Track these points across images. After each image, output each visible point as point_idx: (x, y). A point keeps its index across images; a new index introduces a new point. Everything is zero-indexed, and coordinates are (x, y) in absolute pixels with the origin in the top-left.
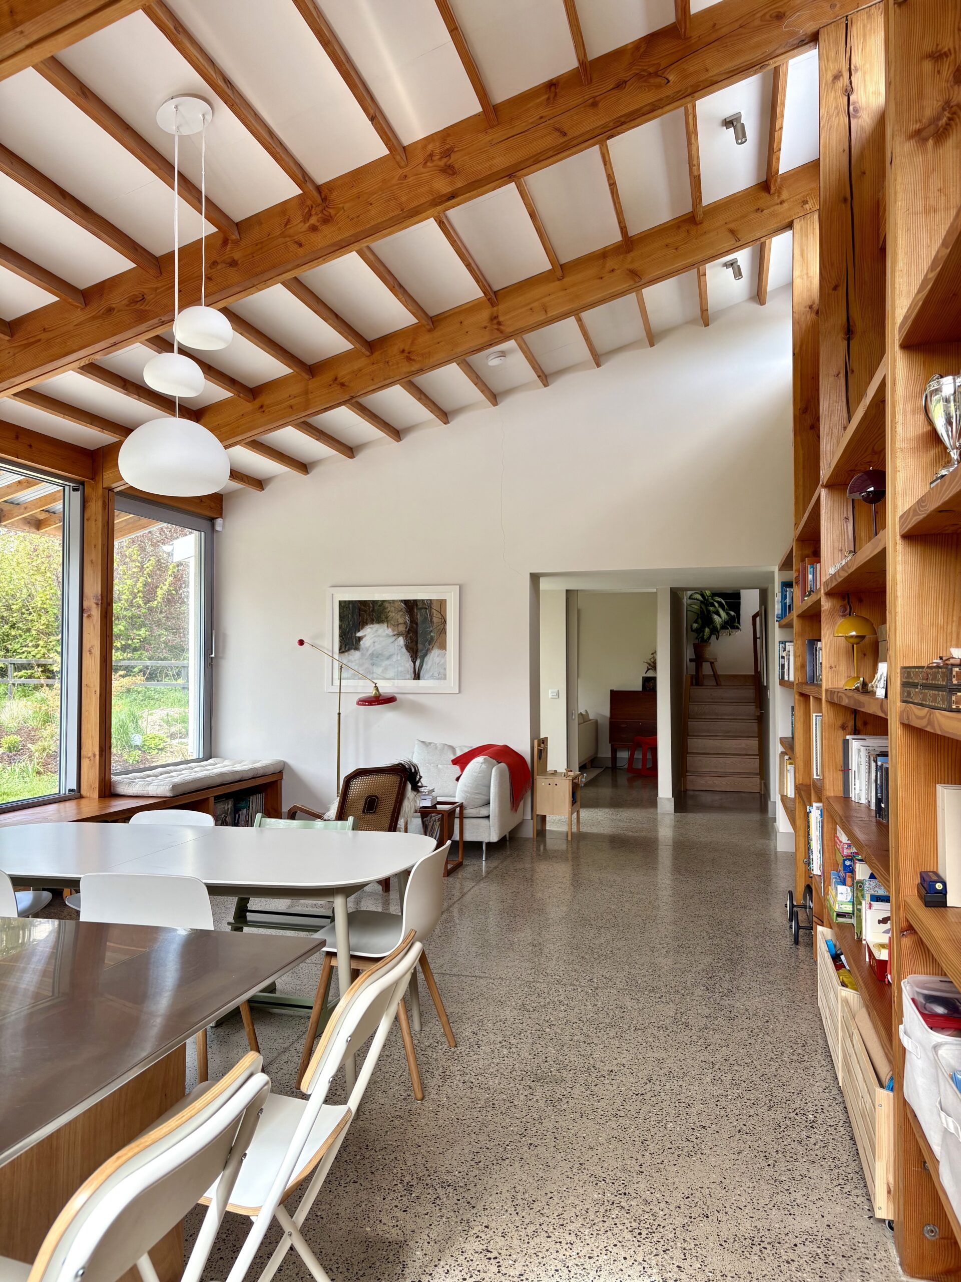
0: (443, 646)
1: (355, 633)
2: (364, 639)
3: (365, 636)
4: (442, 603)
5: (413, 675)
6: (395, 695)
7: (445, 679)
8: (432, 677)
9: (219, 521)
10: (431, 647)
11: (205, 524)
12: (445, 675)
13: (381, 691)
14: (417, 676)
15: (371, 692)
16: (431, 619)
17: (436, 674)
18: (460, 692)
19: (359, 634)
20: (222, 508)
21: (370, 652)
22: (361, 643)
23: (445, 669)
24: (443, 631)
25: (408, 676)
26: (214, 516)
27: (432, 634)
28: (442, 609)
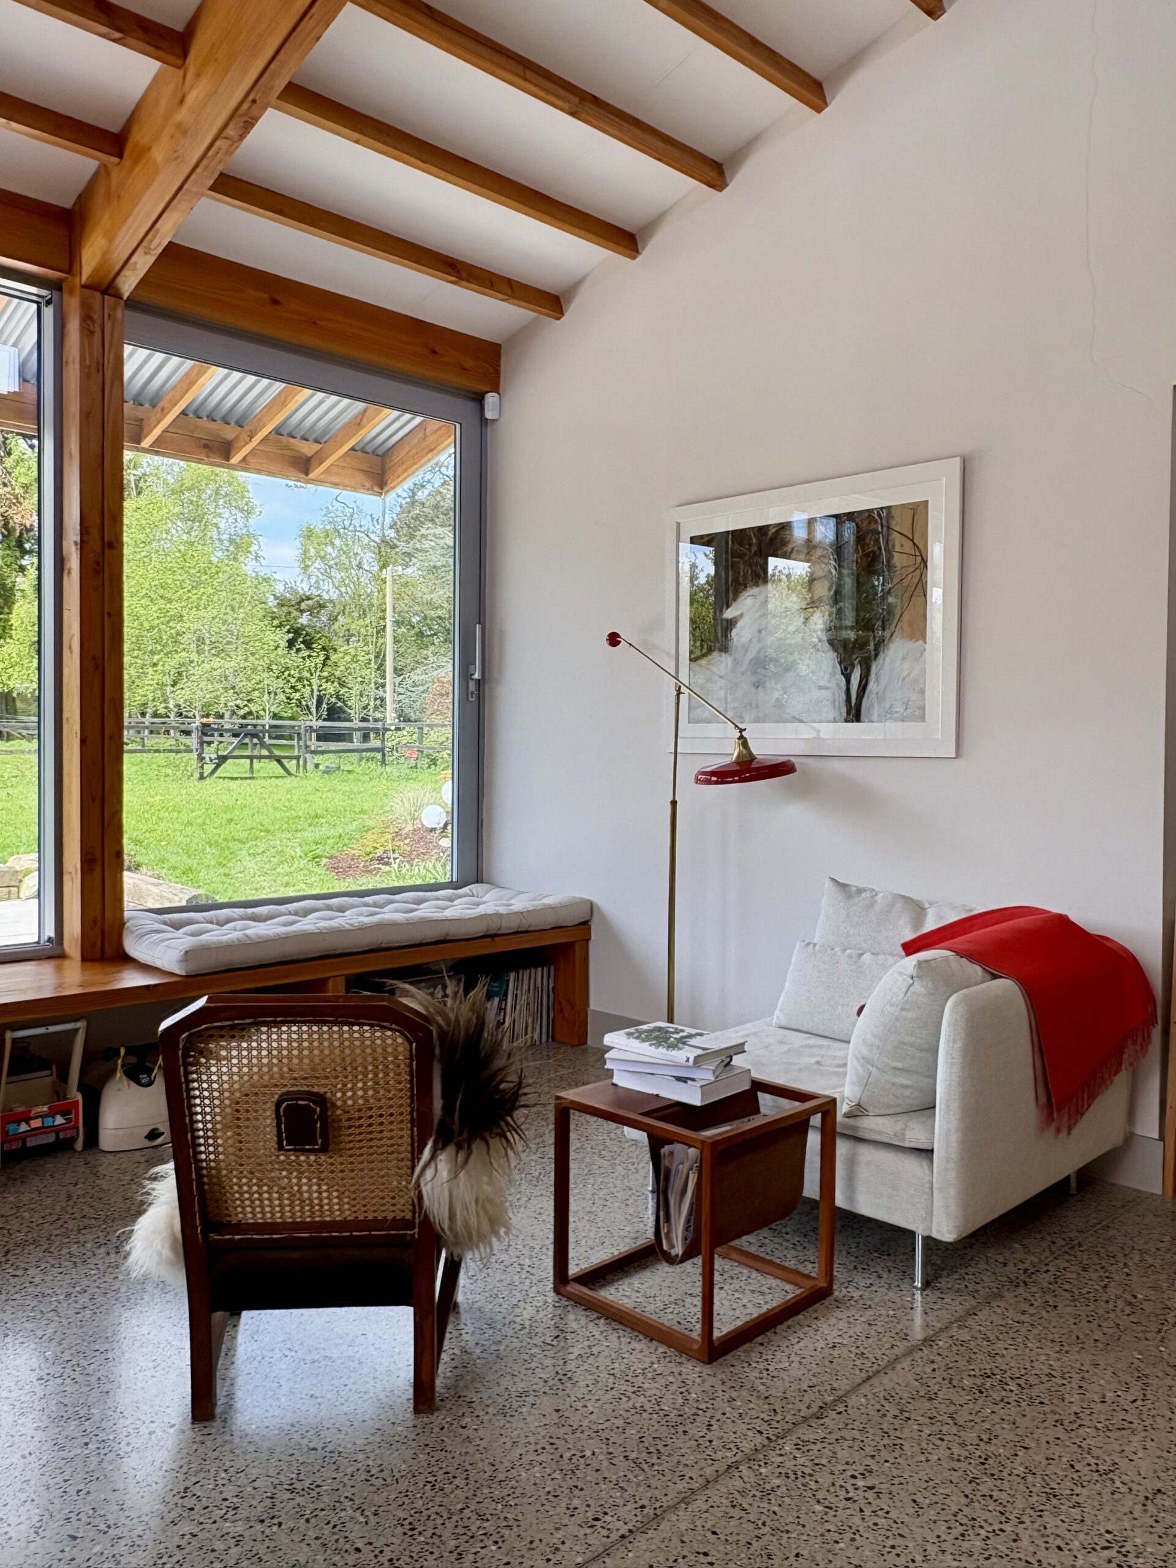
0: (919, 632)
1: (721, 612)
2: (739, 624)
3: (741, 615)
4: (918, 512)
5: (844, 710)
6: (793, 759)
7: (923, 718)
8: (889, 715)
9: (491, 399)
10: (887, 634)
11: (468, 407)
12: (923, 709)
13: (755, 751)
14: (854, 713)
15: (728, 753)
16: (890, 558)
17: (899, 708)
18: (958, 754)
19: (729, 614)
20: (497, 373)
21: (751, 654)
22: (734, 633)
23: (922, 692)
24: (921, 589)
25: (831, 714)
26: (482, 388)
27: (891, 600)
28: (917, 530)
